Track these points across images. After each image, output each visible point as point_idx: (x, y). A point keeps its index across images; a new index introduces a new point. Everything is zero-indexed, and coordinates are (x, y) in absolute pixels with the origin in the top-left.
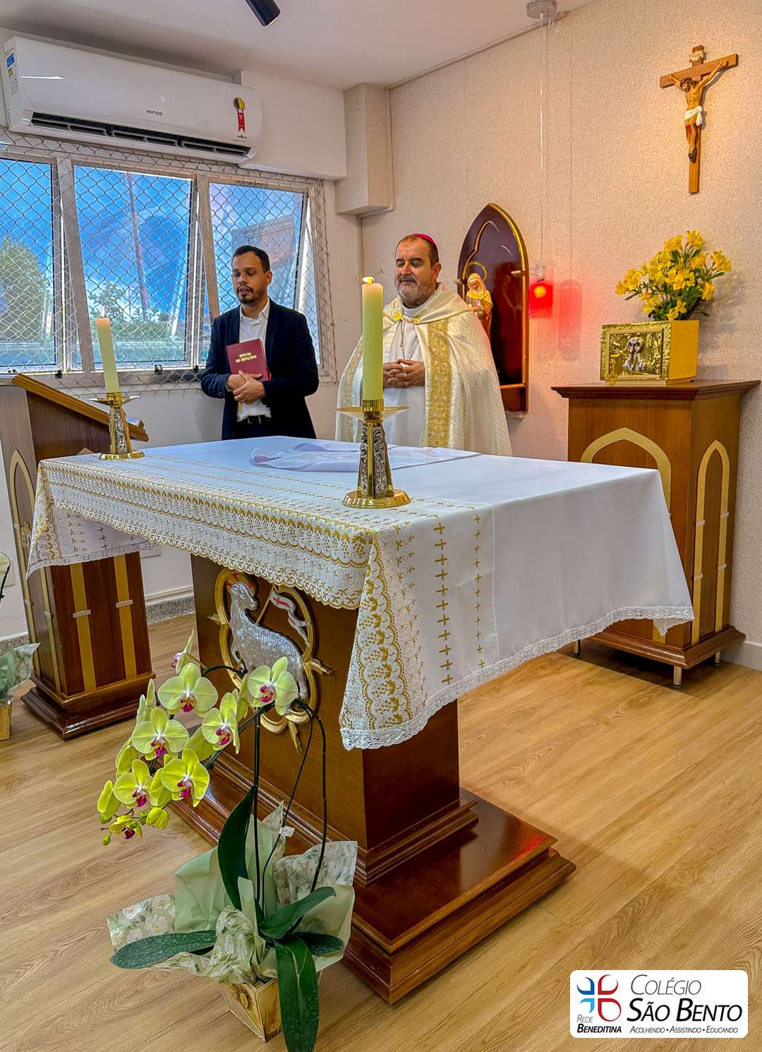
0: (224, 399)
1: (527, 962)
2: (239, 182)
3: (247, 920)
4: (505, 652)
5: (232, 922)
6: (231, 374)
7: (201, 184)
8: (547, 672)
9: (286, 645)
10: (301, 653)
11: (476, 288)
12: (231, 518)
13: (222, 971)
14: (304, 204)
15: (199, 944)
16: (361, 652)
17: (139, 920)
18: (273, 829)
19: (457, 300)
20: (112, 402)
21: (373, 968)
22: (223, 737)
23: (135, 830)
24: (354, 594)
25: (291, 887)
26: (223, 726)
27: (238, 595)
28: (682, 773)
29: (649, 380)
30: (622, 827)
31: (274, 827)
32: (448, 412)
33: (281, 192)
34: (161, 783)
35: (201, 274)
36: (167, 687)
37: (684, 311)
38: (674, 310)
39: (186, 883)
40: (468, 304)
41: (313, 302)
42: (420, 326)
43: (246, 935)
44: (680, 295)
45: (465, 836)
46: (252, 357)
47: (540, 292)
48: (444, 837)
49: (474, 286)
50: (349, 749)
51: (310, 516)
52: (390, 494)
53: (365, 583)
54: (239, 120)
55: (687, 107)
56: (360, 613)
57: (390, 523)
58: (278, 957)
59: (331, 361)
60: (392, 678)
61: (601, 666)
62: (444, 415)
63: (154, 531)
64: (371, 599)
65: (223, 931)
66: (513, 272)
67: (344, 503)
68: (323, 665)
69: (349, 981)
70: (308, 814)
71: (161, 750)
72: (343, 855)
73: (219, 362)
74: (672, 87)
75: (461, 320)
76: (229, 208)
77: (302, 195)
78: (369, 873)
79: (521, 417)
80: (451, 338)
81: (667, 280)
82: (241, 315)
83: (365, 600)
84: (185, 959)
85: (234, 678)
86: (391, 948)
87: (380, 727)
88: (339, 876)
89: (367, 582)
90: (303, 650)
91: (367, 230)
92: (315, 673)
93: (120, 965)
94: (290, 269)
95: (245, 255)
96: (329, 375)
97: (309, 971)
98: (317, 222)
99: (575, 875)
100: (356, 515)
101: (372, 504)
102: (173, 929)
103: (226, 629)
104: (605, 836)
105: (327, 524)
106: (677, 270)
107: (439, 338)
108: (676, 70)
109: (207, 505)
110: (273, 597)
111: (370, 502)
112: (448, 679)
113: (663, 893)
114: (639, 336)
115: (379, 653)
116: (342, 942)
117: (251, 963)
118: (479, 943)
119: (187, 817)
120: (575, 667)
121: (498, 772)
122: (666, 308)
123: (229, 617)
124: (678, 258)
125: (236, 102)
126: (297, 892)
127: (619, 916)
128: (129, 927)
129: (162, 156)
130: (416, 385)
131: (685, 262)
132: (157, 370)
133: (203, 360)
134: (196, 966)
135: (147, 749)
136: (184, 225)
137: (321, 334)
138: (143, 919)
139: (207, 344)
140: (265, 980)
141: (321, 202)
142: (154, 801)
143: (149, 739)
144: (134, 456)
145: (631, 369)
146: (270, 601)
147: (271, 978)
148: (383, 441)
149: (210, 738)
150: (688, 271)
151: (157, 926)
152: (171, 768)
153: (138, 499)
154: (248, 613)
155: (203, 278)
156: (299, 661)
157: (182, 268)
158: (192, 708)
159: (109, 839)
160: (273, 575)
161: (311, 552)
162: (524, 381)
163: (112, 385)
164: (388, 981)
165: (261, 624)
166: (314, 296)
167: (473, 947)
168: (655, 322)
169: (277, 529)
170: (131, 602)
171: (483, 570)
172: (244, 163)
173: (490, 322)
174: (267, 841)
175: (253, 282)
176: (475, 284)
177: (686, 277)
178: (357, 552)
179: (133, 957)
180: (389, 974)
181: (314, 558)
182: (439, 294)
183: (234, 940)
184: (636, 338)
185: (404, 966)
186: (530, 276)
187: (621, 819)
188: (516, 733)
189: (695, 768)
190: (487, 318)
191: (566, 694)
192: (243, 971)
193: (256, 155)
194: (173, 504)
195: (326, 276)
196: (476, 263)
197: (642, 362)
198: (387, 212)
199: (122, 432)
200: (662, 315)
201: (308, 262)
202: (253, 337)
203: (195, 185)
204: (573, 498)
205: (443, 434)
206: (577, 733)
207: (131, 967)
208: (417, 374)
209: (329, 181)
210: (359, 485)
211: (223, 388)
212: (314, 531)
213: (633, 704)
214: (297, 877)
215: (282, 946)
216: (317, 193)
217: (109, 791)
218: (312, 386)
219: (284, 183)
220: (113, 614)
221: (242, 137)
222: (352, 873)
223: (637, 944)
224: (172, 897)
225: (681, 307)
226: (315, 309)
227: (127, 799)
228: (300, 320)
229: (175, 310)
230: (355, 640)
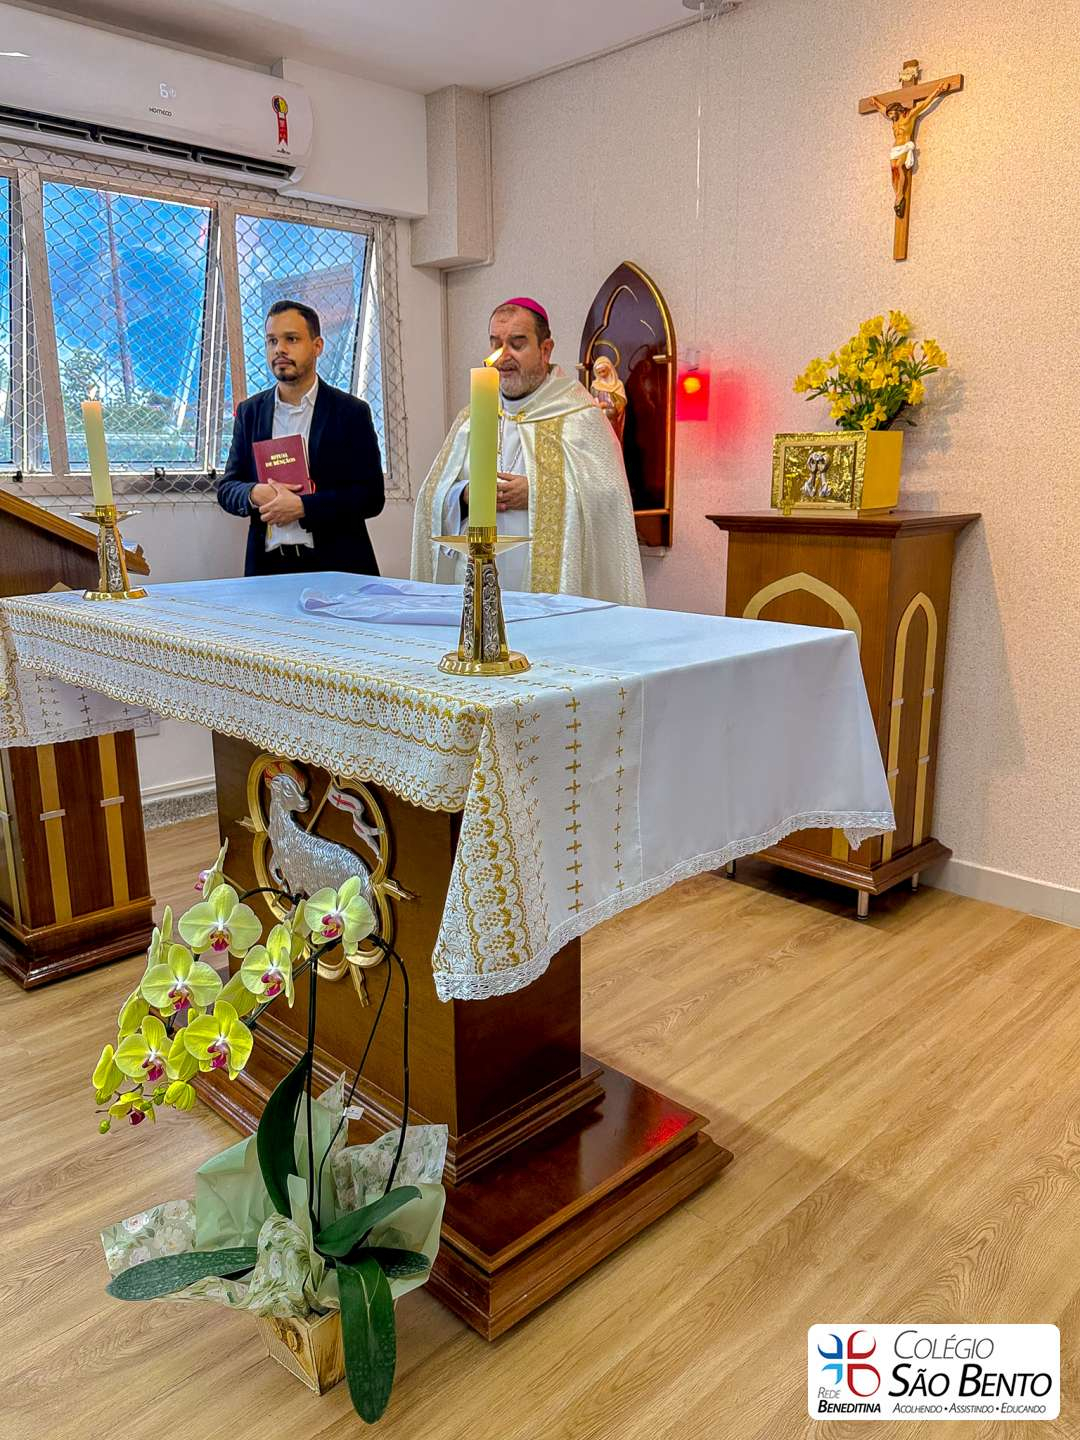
0: (249, 518)
1: (669, 1284)
2: (277, 215)
3: (298, 1230)
4: (651, 869)
5: (279, 1235)
6: (258, 482)
7: (224, 215)
8: (691, 898)
9: (348, 860)
10: (370, 871)
11: (605, 377)
12: (281, 686)
13: (266, 1301)
14: (367, 251)
15: (230, 1266)
16: (465, 870)
17: (145, 1234)
18: (331, 1110)
19: (579, 389)
20: (102, 519)
21: (466, 1294)
22: (271, 985)
23: (145, 1112)
24: (457, 792)
25: (356, 1187)
26: (272, 969)
27: (281, 792)
28: (870, 1033)
29: (836, 509)
30: (792, 1103)
31: (332, 1107)
32: (559, 547)
33: (336, 232)
34: (184, 1048)
35: (221, 342)
36: (190, 917)
37: (883, 418)
38: (870, 417)
39: (210, 1184)
40: (594, 397)
41: (378, 387)
42: (524, 426)
43: (297, 1252)
44: (878, 396)
45: (588, 1116)
46: (288, 461)
47: (692, 385)
48: (559, 1118)
49: (602, 374)
50: (444, 1000)
51: (396, 685)
52: (503, 657)
53: (474, 777)
54: (280, 128)
55: (894, 141)
56: (465, 817)
57: (508, 697)
58: (341, 1281)
59: (402, 469)
60: (508, 904)
61: (763, 890)
62: (554, 552)
63: (168, 701)
64: (482, 799)
65: (268, 1247)
66: (655, 357)
67: (441, 668)
68: (401, 888)
69: (433, 1314)
70: (375, 1090)
71: (183, 1003)
72: (428, 1144)
73: (244, 466)
74: (874, 114)
75: (581, 418)
76: (260, 251)
77: (365, 237)
78: (460, 1167)
79: (662, 554)
80: (566, 444)
81: (863, 376)
82: (277, 399)
83: (473, 800)
84: (212, 1285)
85: (273, 906)
86: (491, 1267)
87: (490, 971)
88: (422, 1171)
89: (476, 775)
90: (373, 868)
91: (454, 290)
92: (389, 899)
93: (120, 1296)
94: (346, 340)
95: (284, 314)
96: (398, 489)
97: (383, 1298)
98: (386, 275)
99: (731, 1168)
100: (459, 685)
101: (478, 670)
102: (194, 1245)
103: (263, 839)
104: (770, 1117)
105: (421, 696)
106: (876, 363)
107: (549, 442)
108: (880, 92)
109: (246, 668)
110: (331, 793)
111: (477, 666)
112: (577, 906)
113: (847, 1188)
114: (824, 450)
115: (490, 871)
116: (427, 1260)
117: (303, 1290)
118: (606, 1258)
119: (205, 1095)
120: (728, 892)
121: (629, 1031)
122: (859, 413)
123: (267, 822)
124: (878, 348)
125: (276, 102)
126: (364, 1194)
127: (790, 1220)
128: (132, 1246)
129: (169, 173)
130: (516, 509)
131: (886, 352)
132: (157, 475)
133: (222, 462)
134: (229, 1295)
135: (162, 1001)
136: (198, 273)
137: (388, 431)
138: (152, 1233)
139: (228, 438)
140: (321, 1312)
141: (392, 248)
142: (173, 1074)
143: (166, 988)
144: (133, 596)
145: (812, 495)
146: (328, 801)
147: (329, 1310)
148: (496, 584)
149: (253, 987)
150: (891, 364)
151: (171, 1243)
152: (197, 1027)
153: (143, 656)
154: (296, 816)
155: (224, 348)
156: (367, 882)
157: (195, 333)
158: (226, 945)
159: (108, 1125)
160: (340, 765)
161: (396, 733)
162: (667, 506)
163: (104, 495)
164: (486, 1309)
165: (314, 832)
166: (379, 377)
167: (598, 1264)
168: (845, 433)
169: (348, 702)
170: (121, 799)
171: (628, 761)
172: (285, 188)
173: (623, 424)
174: (324, 1126)
175: (296, 352)
176: (603, 371)
177: (888, 372)
178: (463, 734)
179: (139, 1285)
180: (488, 1301)
181: (400, 742)
182: (552, 381)
183: (281, 1260)
184: (819, 453)
185: (508, 1290)
186: (678, 363)
187: (791, 1093)
188: (652, 979)
189: (886, 1026)
190: (619, 418)
191: (715, 927)
192: (292, 1301)
193: (302, 179)
194: (196, 664)
195: (397, 351)
196: (604, 342)
197: (827, 485)
198: (483, 266)
199: (116, 561)
200: (854, 422)
201: (372, 331)
202: (293, 431)
203: (215, 217)
204: (744, 667)
205: (551, 578)
206: (731, 979)
207: (135, 1298)
208: (518, 494)
209: (402, 219)
210: (461, 642)
211: (245, 503)
212: (402, 705)
213: (804, 941)
214: (365, 1173)
215: (345, 1267)
216: (386, 237)
217: (109, 1058)
218: (376, 505)
219: (341, 220)
220: (97, 814)
221: (283, 151)
222: (441, 1169)
223: (814, 1255)
224: (192, 1203)
225: (879, 413)
226: (380, 396)
227: (135, 1071)
228: (361, 411)
229: (183, 390)
230: (457, 854)
